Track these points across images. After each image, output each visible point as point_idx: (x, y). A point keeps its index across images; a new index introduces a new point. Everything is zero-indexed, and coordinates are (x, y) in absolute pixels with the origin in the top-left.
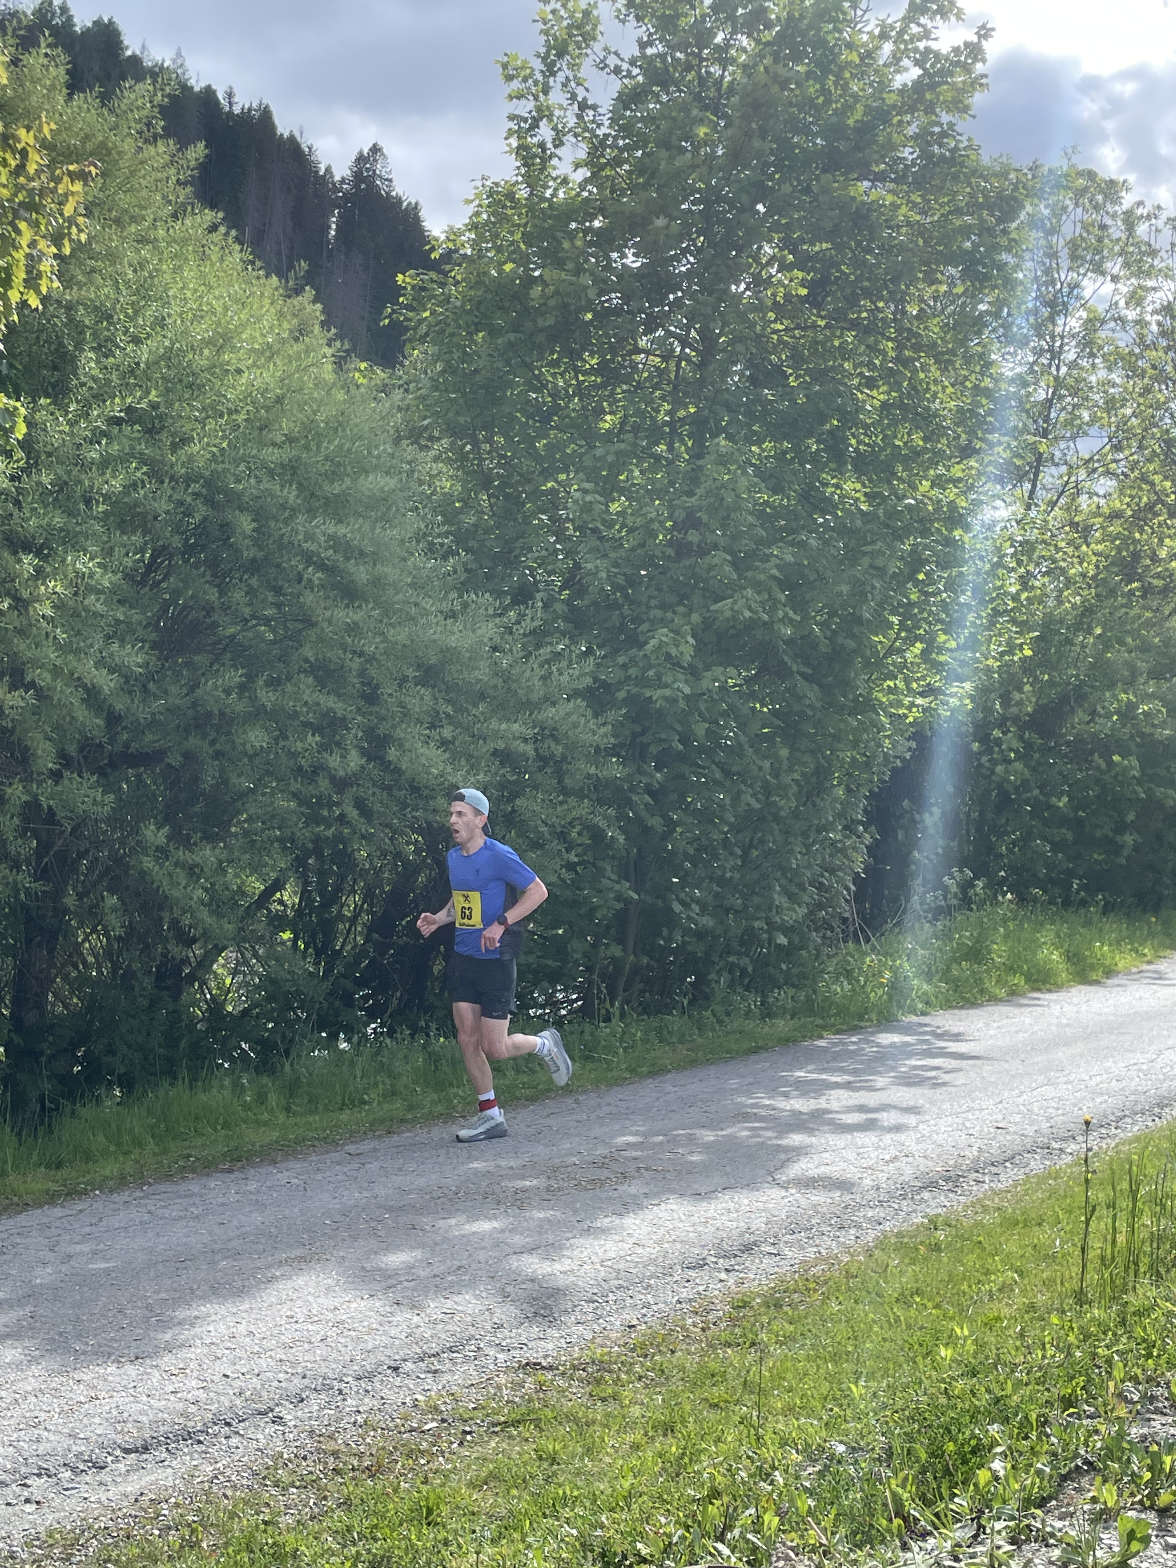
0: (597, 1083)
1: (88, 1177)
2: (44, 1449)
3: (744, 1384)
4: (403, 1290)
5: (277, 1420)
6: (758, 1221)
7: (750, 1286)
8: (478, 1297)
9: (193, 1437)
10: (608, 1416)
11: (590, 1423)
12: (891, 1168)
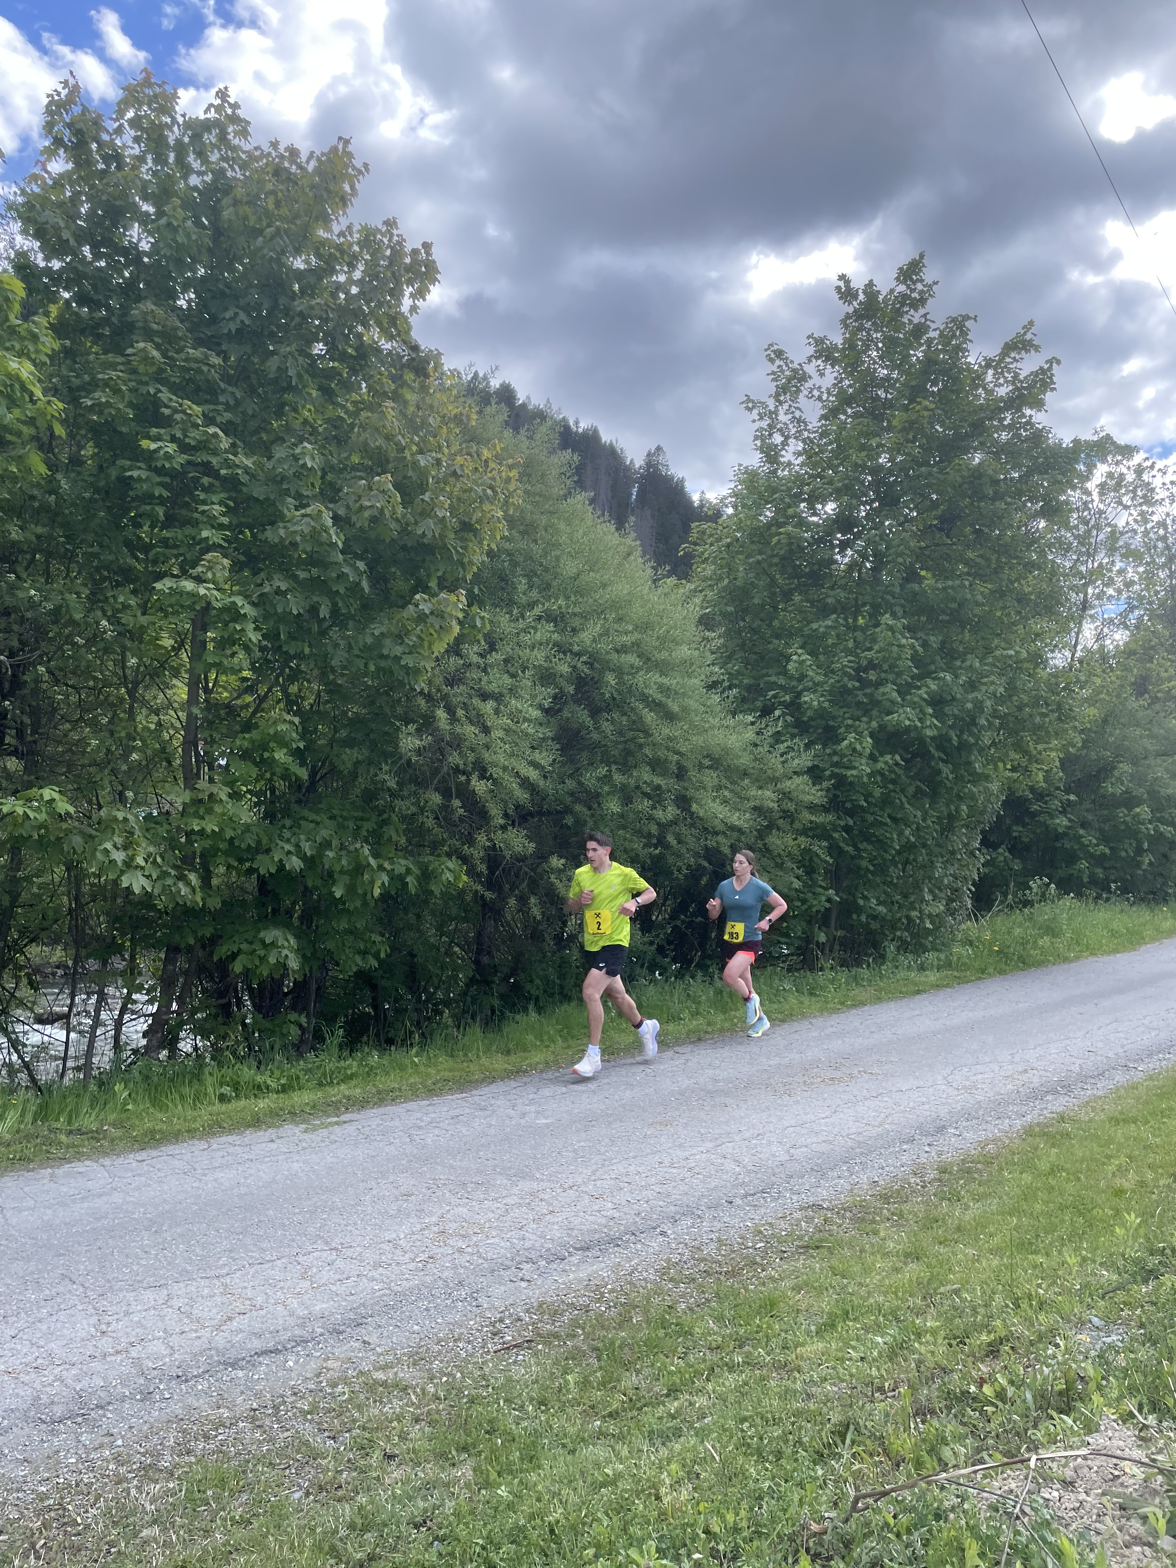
0: (821, 1011)
1: (528, 1062)
2: (528, 1244)
3: (959, 1229)
4: (728, 1148)
5: (663, 1233)
6: (943, 1112)
7: (947, 1157)
8: (774, 1156)
9: (615, 1242)
10: (873, 1246)
11: (862, 1251)
12: (1025, 1077)
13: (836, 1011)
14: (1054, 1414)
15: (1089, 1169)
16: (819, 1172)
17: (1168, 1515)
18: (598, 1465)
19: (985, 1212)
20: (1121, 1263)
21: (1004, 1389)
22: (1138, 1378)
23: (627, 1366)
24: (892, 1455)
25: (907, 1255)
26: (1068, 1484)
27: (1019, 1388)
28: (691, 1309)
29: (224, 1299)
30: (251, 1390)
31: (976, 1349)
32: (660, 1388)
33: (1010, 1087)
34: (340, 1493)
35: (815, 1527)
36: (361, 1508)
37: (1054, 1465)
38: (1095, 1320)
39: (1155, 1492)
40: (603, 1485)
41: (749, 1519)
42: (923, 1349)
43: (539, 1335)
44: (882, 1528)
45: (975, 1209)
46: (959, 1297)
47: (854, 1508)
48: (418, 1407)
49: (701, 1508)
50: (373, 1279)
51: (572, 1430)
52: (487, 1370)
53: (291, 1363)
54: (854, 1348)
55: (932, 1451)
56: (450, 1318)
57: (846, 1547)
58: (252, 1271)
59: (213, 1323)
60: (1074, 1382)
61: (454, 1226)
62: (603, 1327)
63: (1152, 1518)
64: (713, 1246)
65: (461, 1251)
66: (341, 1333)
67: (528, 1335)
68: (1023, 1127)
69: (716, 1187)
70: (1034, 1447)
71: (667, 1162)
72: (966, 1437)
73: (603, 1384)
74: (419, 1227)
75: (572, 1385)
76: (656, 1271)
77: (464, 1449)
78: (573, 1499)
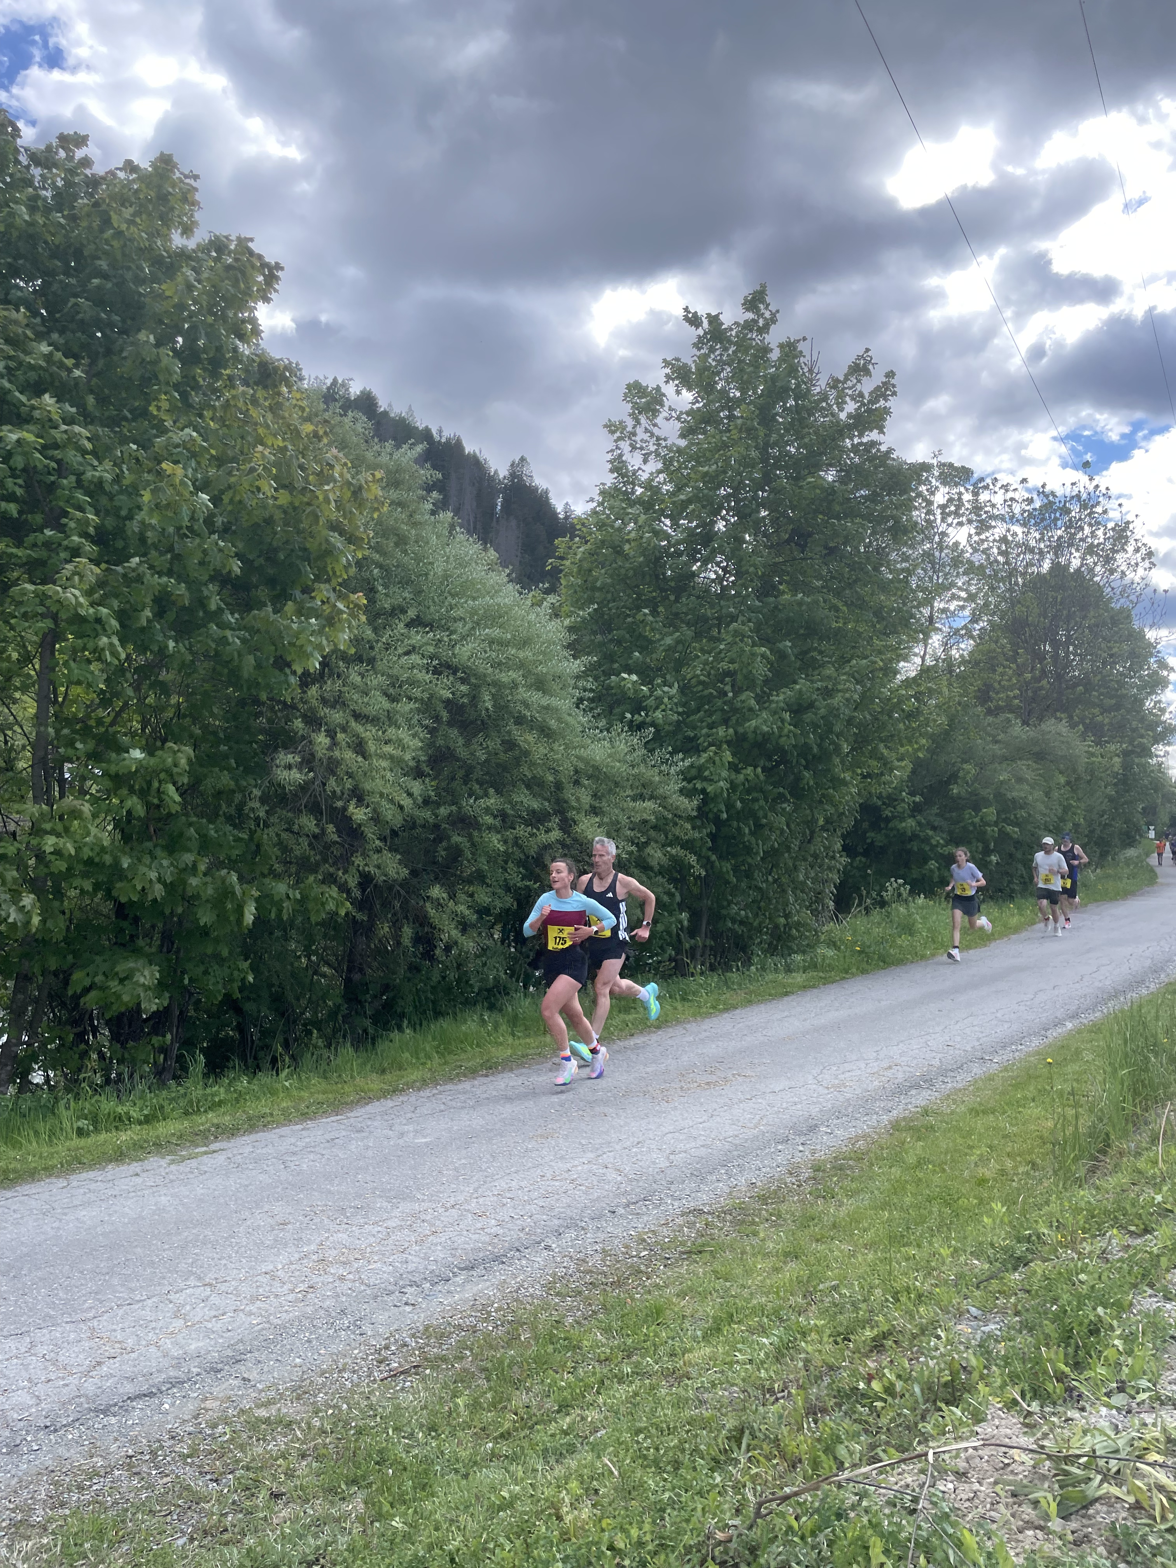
0: (694, 1015)
1: (404, 1080)
2: (411, 1267)
3: (834, 1226)
4: (608, 1158)
5: (548, 1248)
6: (815, 1110)
7: (820, 1155)
8: (654, 1163)
9: (499, 1259)
10: (753, 1247)
11: (742, 1253)
12: (889, 1073)
13: (708, 1015)
14: (943, 1406)
15: (953, 1160)
16: (699, 1176)
17: (1059, 1498)
18: (493, 1489)
19: (858, 1207)
20: (990, 1252)
21: (892, 1384)
22: (1018, 1367)
23: (517, 1385)
24: (788, 1456)
25: (786, 1254)
26: (961, 1475)
27: (906, 1381)
28: (578, 1323)
29: (92, 1344)
30: (125, 1436)
31: (861, 1345)
32: (551, 1404)
33: (876, 1083)
34: (226, 1536)
35: (720, 1536)
36: (250, 1550)
37: (946, 1456)
38: (973, 1310)
39: (1044, 1477)
40: (501, 1508)
41: (652, 1532)
42: (810, 1349)
43: (426, 1359)
44: (786, 1533)
45: (850, 1205)
46: (840, 1294)
47: (758, 1514)
48: (303, 1443)
49: (604, 1525)
50: (250, 1314)
51: (464, 1454)
52: (374, 1399)
53: (166, 1406)
54: (740, 1351)
55: (829, 1450)
56: (333, 1348)
57: (751, 1553)
58: (121, 1312)
59: (81, 1369)
60: (958, 1373)
61: (334, 1253)
62: (491, 1347)
63: (1043, 1502)
64: (598, 1257)
65: (342, 1278)
66: (219, 1371)
67: (415, 1360)
68: (890, 1122)
69: (599, 1197)
70: (925, 1439)
71: (549, 1176)
72: (859, 1435)
73: (493, 1405)
74: (297, 1256)
75: (462, 1408)
76: (543, 1286)
77: (354, 1482)
78: (472, 1526)
